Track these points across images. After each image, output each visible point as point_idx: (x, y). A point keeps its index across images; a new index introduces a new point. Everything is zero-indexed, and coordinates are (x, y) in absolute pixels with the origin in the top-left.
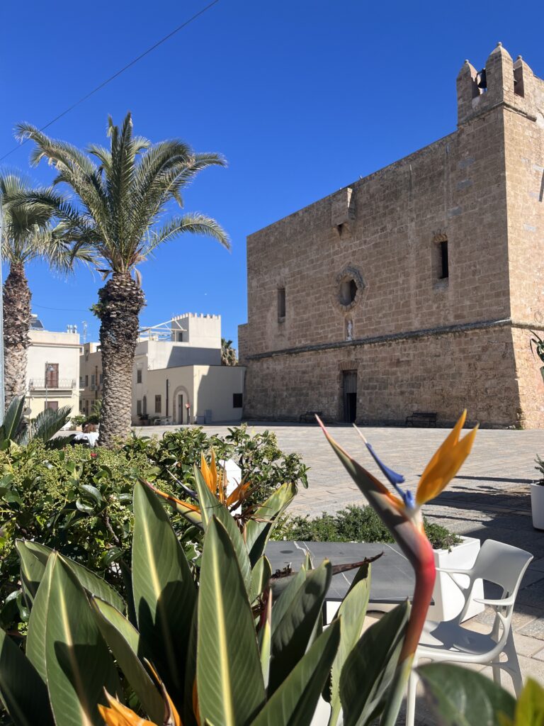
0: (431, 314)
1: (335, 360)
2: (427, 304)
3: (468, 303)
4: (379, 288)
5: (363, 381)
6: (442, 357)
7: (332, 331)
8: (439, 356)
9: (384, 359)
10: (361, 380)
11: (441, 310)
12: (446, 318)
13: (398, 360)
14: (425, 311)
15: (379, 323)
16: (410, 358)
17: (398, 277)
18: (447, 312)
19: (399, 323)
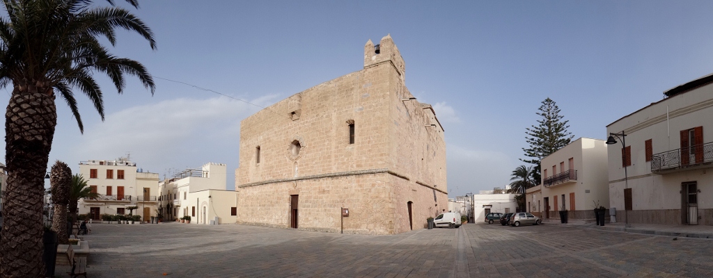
0: (343, 163)
1: (287, 189)
2: (341, 157)
3: (364, 158)
4: (314, 147)
6: (349, 189)
7: (286, 171)
8: (347, 188)
9: (315, 189)
10: (300, 202)
11: (349, 162)
12: (352, 166)
13: (323, 190)
14: (340, 162)
15: (312, 167)
16: (330, 189)
17: (325, 141)
18: (353, 163)
19: (325, 168)
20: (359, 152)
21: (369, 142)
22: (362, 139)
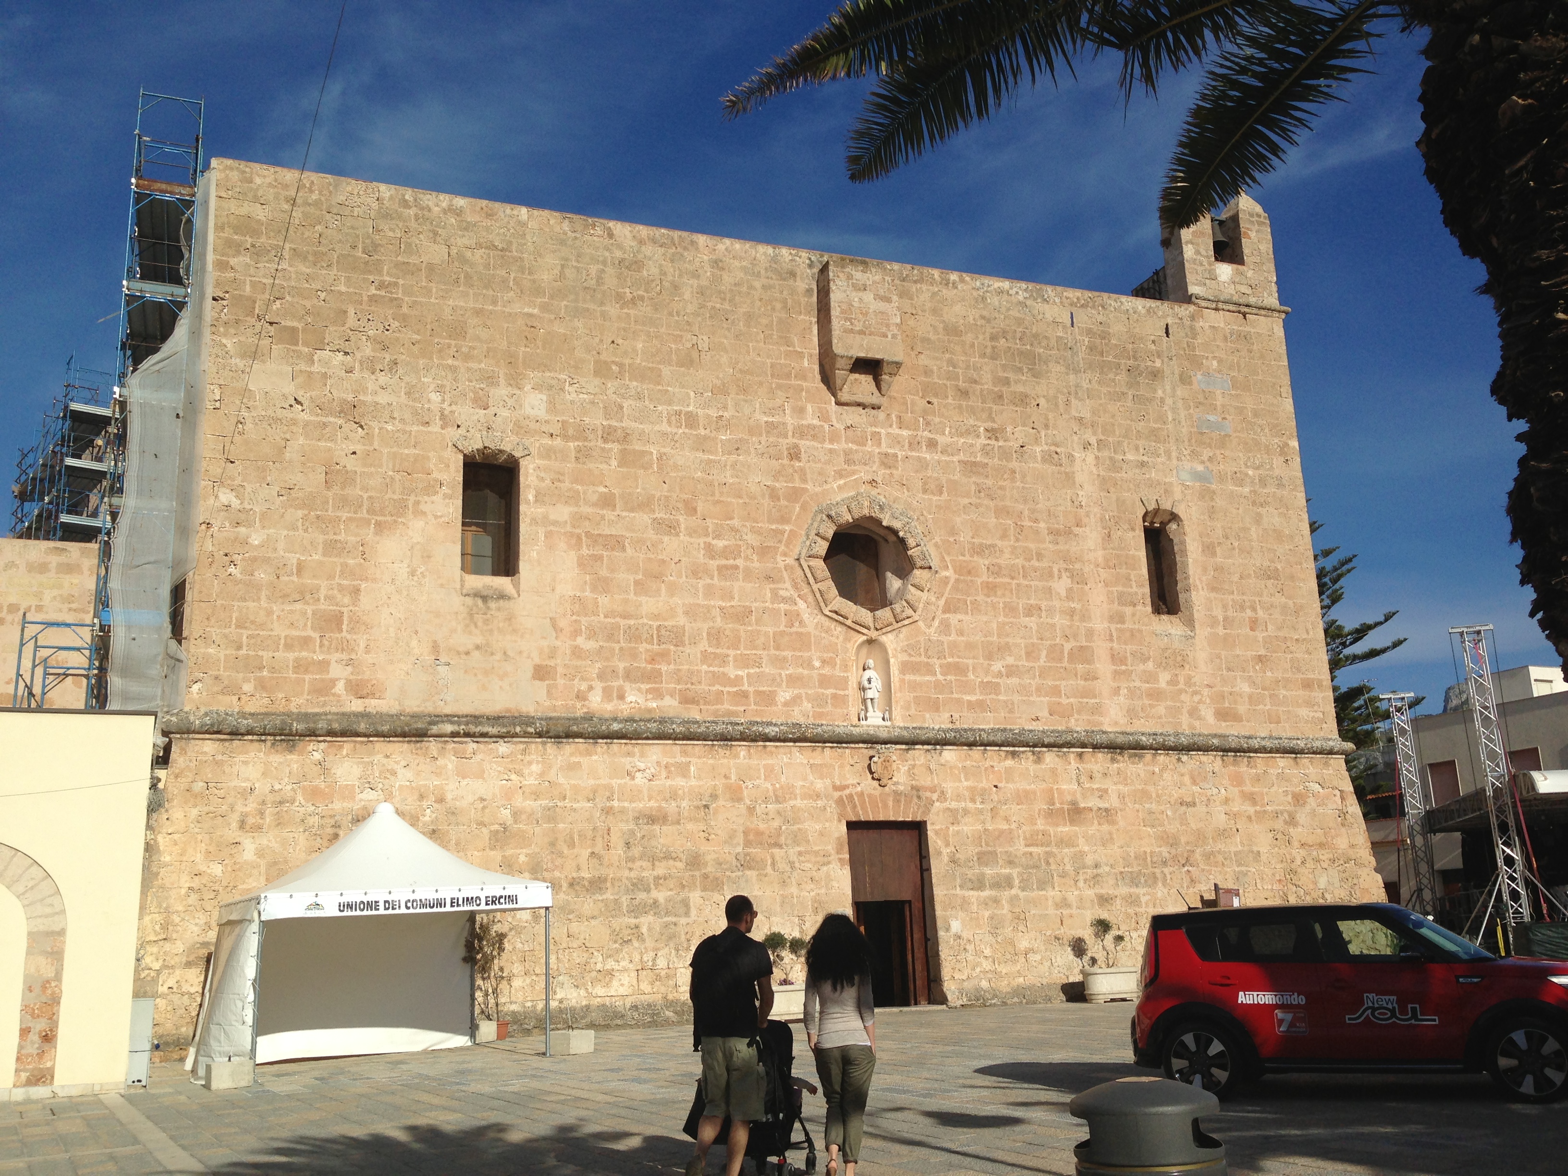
0: (1156, 695)
1: (821, 784)
2: (1142, 667)
4: (989, 589)
5: (953, 861)
6: (1201, 809)
8: (1194, 804)
9: (1023, 798)
10: (946, 859)
11: (1181, 692)
12: (1193, 712)
13: (1074, 803)
14: (1137, 684)
15: (992, 688)
16: (1113, 801)
17: (1051, 575)
18: (1196, 698)
19: (1064, 701)
20: (1219, 657)
21: (1254, 624)
22: (1225, 607)
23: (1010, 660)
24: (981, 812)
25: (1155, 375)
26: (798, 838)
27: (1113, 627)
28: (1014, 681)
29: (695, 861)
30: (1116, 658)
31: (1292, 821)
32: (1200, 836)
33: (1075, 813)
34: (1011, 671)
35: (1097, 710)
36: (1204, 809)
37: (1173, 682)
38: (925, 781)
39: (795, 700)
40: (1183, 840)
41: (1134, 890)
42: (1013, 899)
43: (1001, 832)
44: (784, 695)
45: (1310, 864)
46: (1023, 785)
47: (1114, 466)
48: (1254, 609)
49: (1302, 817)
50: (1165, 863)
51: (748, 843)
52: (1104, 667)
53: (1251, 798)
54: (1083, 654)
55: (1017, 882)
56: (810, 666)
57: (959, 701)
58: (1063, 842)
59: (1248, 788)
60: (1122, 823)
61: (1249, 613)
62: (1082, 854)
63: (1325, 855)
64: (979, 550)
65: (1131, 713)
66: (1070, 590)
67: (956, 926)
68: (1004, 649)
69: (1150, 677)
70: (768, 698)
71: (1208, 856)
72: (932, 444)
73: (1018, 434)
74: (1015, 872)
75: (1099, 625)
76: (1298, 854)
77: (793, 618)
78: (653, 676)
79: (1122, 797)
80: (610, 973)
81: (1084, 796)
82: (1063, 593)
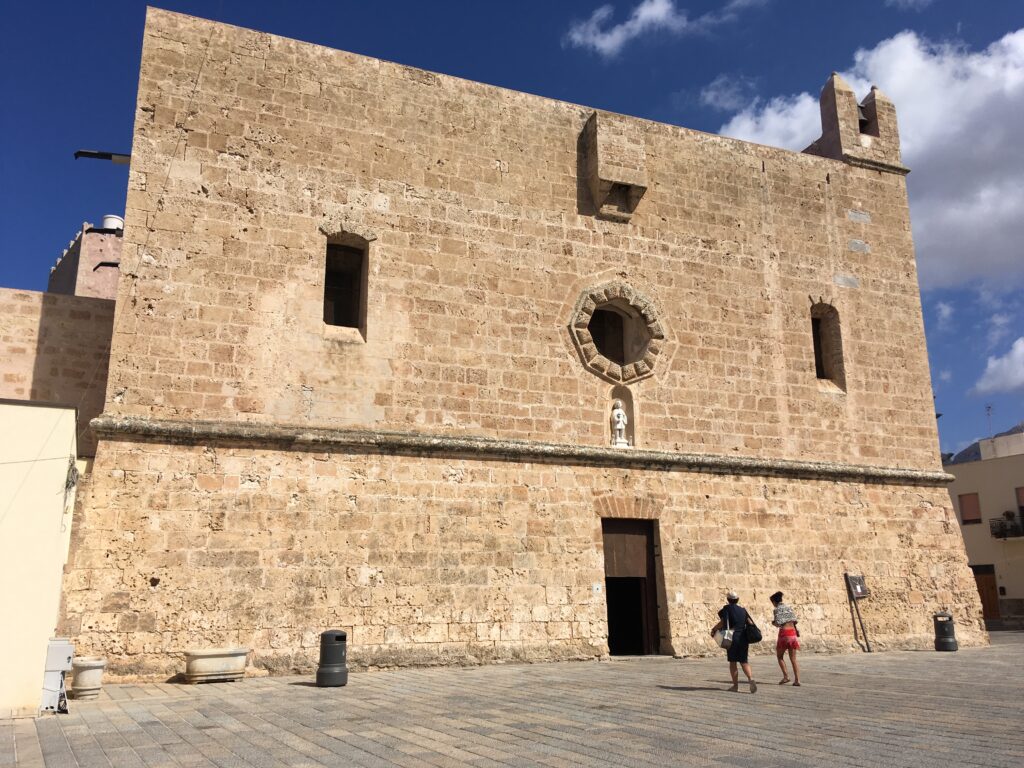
1: (583, 490)
2: (809, 415)
3: (881, 433)
4: (704, 354)
5: (677, 550)
8: (846, 515)
10: (672, 548)
11: (837, 433)
12: (845, 449)
13: (762, 511)
14: (807, 427)
15: (706, 425)
16: (790, 510)
17: (747, 346)
18: (847, 439)
19: (755, 436)
20: (863, 410)
21: (886, 388)
22: (867, 375)
23: (717, 406)
24: (697, 514)
25: (820, 209)
26: (568, 528)
27: (790, 385)
28: (721, 421)
29: (492, 544)
30: (791, 407)
31: (913, 529)
32: (850, 538)
33: (763, 517)
34: (718, 414)
35: (778, 443)
36: (853, 518)
37: (831, 427)
38: (657, 490)
39: (566, 428)
40: (839, 539)
41: (805, 575)
42: (720, 580)
43: (712, 530)
44: (558, 424)
45: (925, 560)
46: (727, 496)
47: (792, 272)
48: (886, 377)
49: (919, 526)
50: (826, 556)
51: (530, 531)
52: (783, 414)
53: (884, 511)
54: (768, 404)
55: (722, 567)
56: (576, 403)
57: (681, 434)
58: (754, 539)
59: (883, 504)
60: (796, 527)
61: (883, 380)
62: (768, 548)
63: (935, 553)
64: (696, 326)
65: (803, 449)
66: (760, 358)
67: (679, 597)
68: (714, 398)
69: (815, 423)
70: (547, 426)
71: (856, 552)
72: (665, 249)
73: (724, 246)
74: (721, 560)
75: (780, 382)
76: (917, 552)
77: (565, 368)
78: (463, 406)
79: (796, 507)
80: (428, 625)
81: (770, 506)
82: (755, 360)
